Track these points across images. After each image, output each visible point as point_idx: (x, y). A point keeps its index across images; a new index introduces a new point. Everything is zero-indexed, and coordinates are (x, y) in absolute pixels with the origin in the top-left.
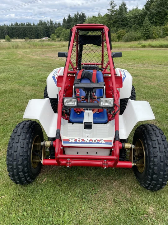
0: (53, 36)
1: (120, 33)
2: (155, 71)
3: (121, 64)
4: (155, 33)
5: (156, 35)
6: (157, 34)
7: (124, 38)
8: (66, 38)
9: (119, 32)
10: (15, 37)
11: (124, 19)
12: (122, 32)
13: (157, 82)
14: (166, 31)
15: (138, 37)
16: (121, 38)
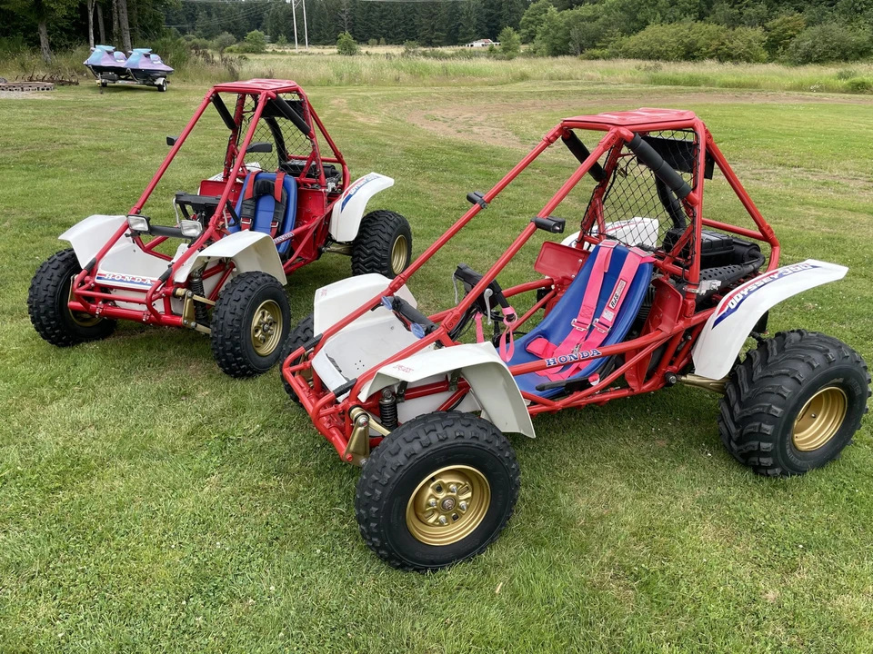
0: (509, 35)
1: (779, 29)
7: (797, 47)
8: (557, 41)
9: (778, 21)
10: (375, 37)
12: (791, 25)
15: (858, 45)
16: (781, 49)
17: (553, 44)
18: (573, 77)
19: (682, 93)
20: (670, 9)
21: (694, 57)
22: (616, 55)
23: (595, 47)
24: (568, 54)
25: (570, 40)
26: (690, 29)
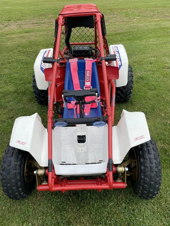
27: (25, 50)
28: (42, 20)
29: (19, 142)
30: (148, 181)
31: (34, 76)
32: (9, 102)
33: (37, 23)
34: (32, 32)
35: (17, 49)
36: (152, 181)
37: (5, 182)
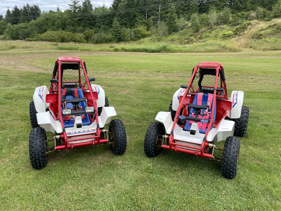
1: (88, 34)
2: (127, 80)
3: (94, 73)
4: (127, 35)
5: (128, 38)
6: (129, 36)
7: (94, 39)
9: (87, 32)
11: (90, 18)
12: (90, 33)
13: (128, 91)
14: (137, 34)
15: (109, 39)
16: (89, 40)
17: (12, 36)
18: (32, 47)
19: (73, 52)
20: (53, 26)
21: (64, 41)
22: (38, 40)
23: (29, 37)
24: (19, 39)
25: (19, 34)
26: (62, 33)
27: (167, 92)
28: (187, 75)
29: (160, 118)
30: (226, 160)
31: (172, 102)
32: (150, 118)
33: (182, 77)
34: (176, 82)
35: (161, 91)
36: (229, 161)
37: (146, 142)
